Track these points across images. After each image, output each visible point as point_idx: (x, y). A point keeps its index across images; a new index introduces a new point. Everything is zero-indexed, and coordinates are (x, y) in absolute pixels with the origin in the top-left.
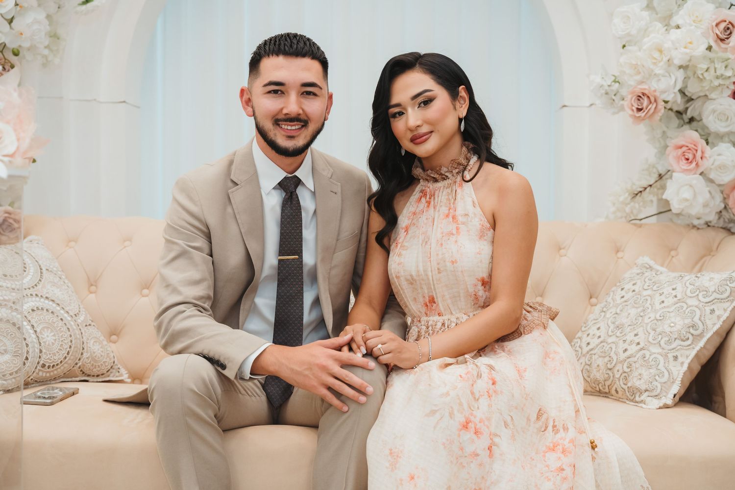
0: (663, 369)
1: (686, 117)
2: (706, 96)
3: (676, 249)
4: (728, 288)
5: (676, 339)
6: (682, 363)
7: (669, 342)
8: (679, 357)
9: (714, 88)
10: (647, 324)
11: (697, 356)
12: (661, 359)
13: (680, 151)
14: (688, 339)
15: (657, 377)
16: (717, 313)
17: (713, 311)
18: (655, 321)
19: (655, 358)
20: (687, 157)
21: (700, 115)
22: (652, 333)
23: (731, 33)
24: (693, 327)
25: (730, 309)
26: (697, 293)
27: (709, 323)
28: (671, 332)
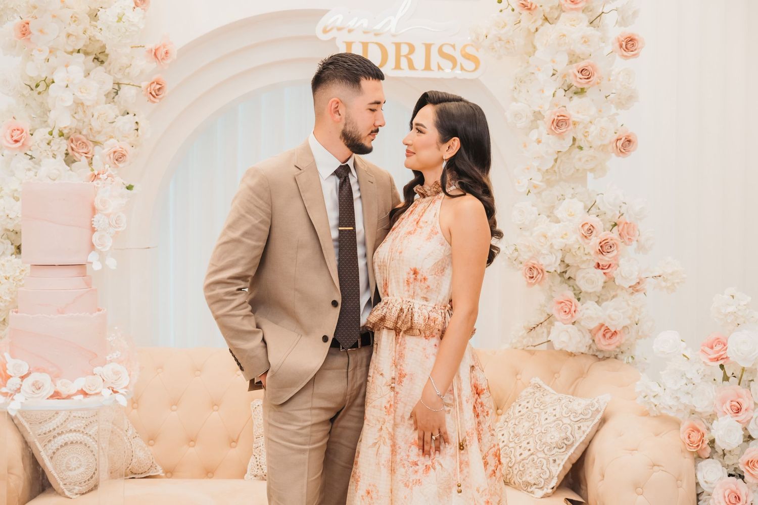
0: (546, 469)
1: (567, 276)
2: (578, 266)
3: (558, 373)
4: (590, 411)
5: (554, 448)
6: (559, 465)
7: (550, 450)
8: (557, 460)
9: (584, 262)
10: (536, 435)
11: (569, 459)
12: (544, 462)
13: (560, 306)
14: (563, 447)
15: (541, 475)
16: (583, 429)
17: (579, 428)
18: (541, 434)
19: (540, 461)
20: (565, 310)
21: (575, 276)
22: (539, 442)
23: (592, 232)
24: (566, 439)
25: (591, 426)
26: (570, 414)
27: (577, 436)
28: (551, 443)
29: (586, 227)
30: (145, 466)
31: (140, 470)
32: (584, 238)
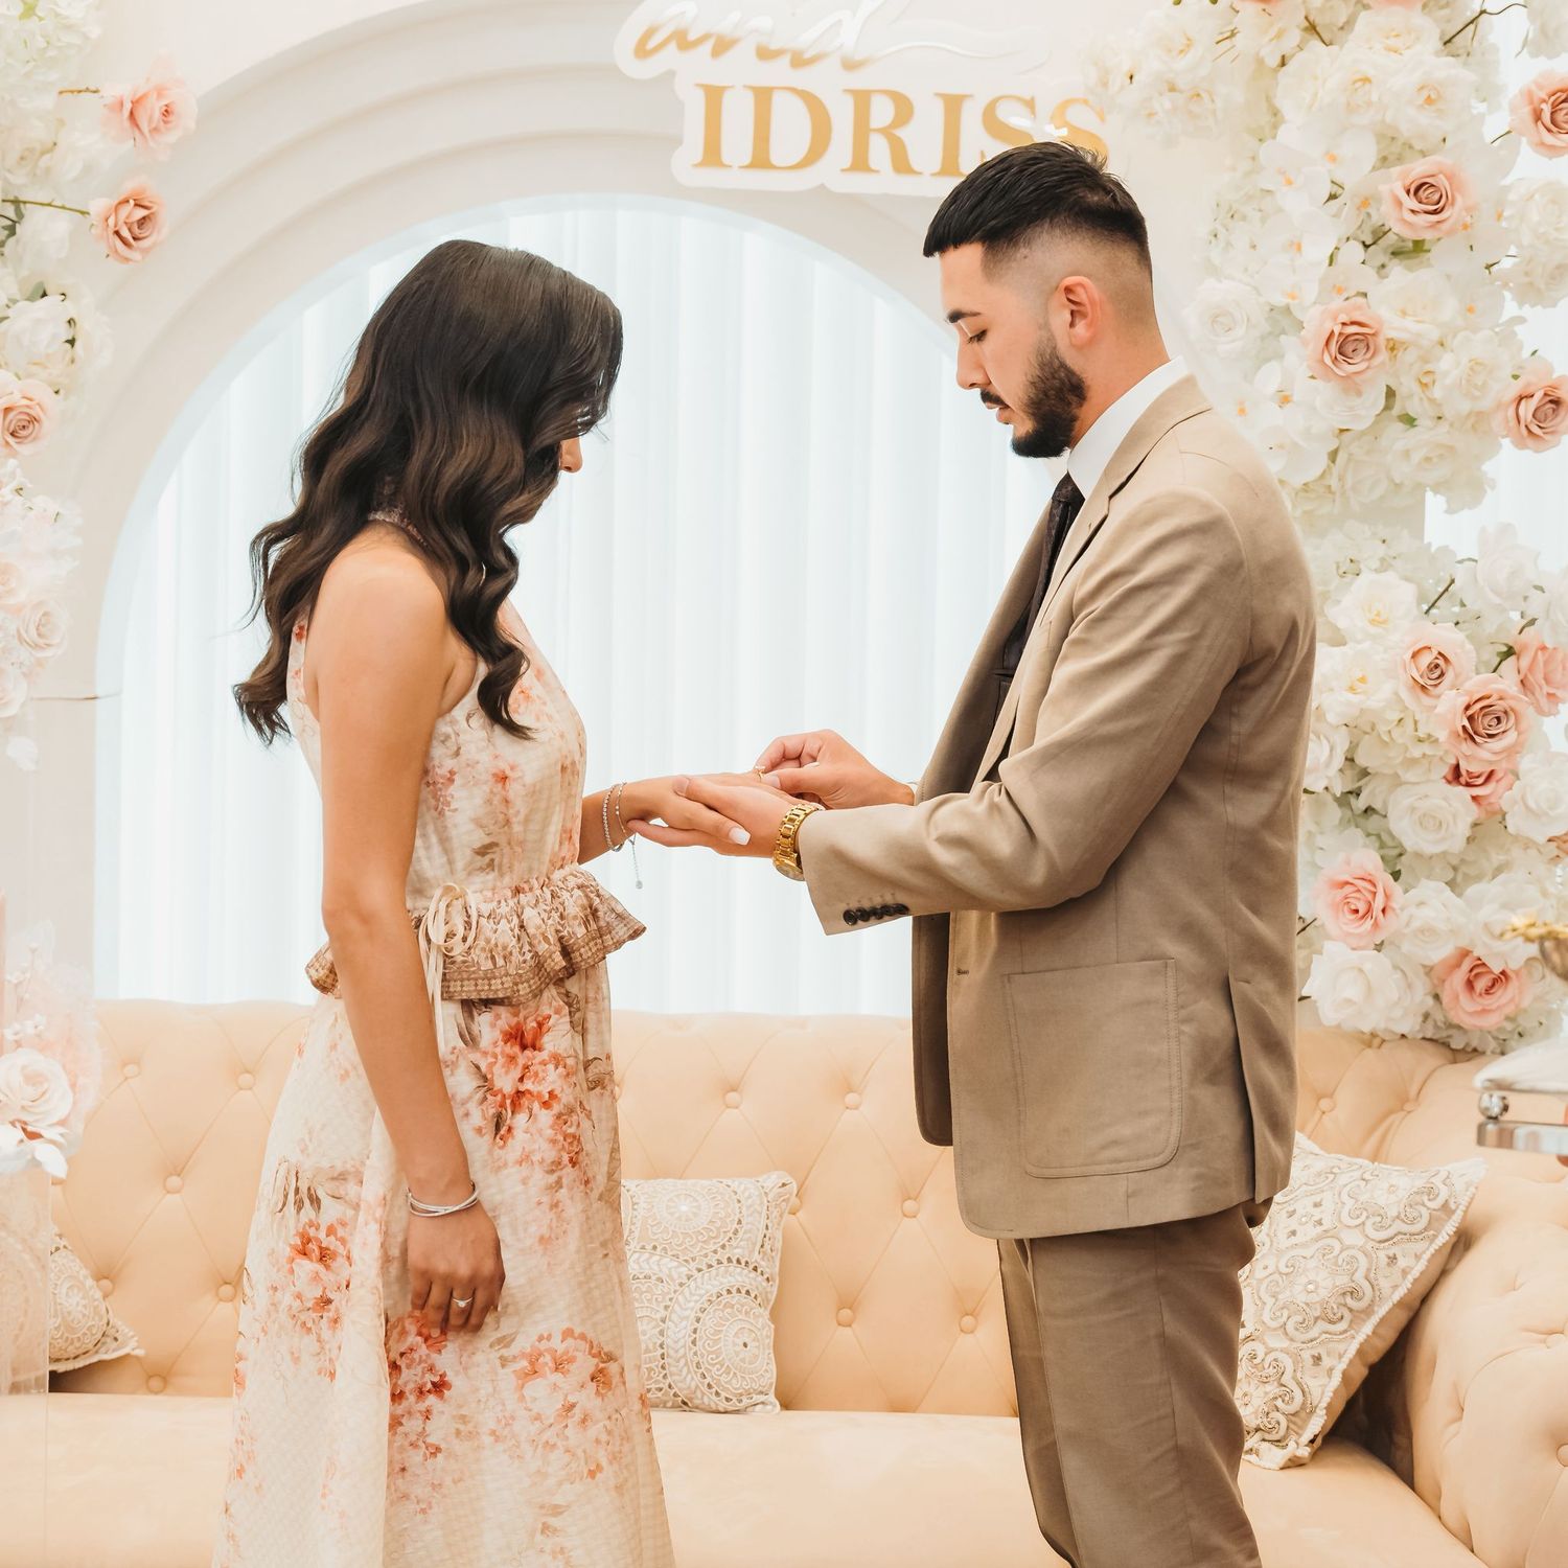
0: (1292, 1385)
1: (1360, 804)
2: (1396, 775)
3: (1331, 1096)
4: (1424, 1211)
5: (1317, 1319)
6: (1331, 1370)
7: (1303, 1325)
8: (1324, 1357)
9: (1413, 762)
10: (1260, 1281)
11: (1360, 1352)
12: (1287, 1362)
13: (1341, 893)
14: (1342, 1318)
15: (1279, 1403)
16: (1402, 1263)
17: (1393, 1259)
18: (1277, 1276)
19: (1276, 1360)
20: (1353, 907)
21: (1385, 804)
22: (1270, 1301)
23: (1442, 674)
24: (1352, 1293)
25: (1427, 1256)
26: (1363, 1218)
27: (1384, 1284)
28: (1307, 1304)
29: (1426, 659)
30: (85, 1334)
31: (71, 1348)
32: (1419, 690)
